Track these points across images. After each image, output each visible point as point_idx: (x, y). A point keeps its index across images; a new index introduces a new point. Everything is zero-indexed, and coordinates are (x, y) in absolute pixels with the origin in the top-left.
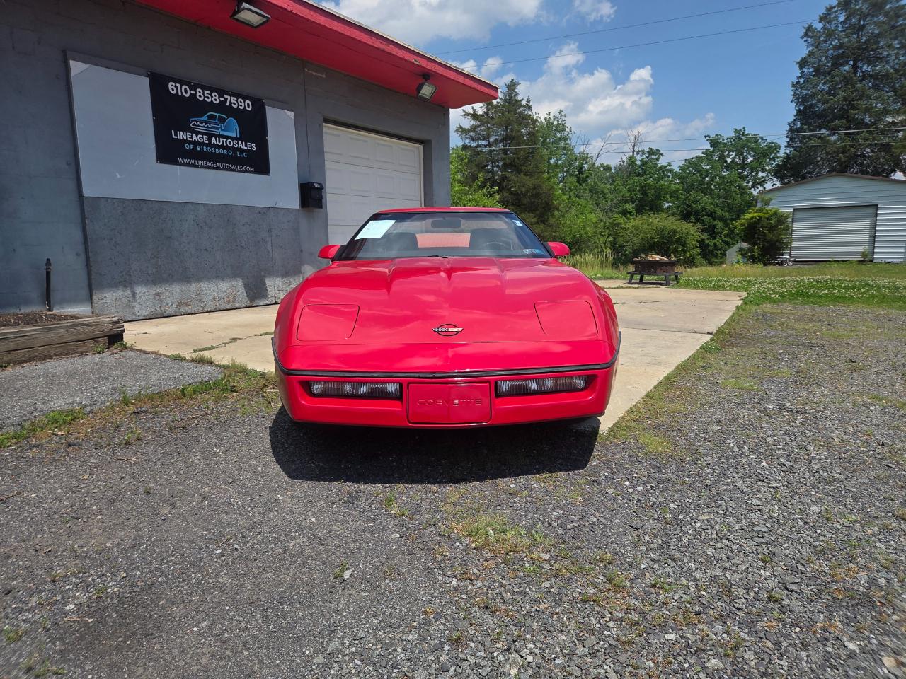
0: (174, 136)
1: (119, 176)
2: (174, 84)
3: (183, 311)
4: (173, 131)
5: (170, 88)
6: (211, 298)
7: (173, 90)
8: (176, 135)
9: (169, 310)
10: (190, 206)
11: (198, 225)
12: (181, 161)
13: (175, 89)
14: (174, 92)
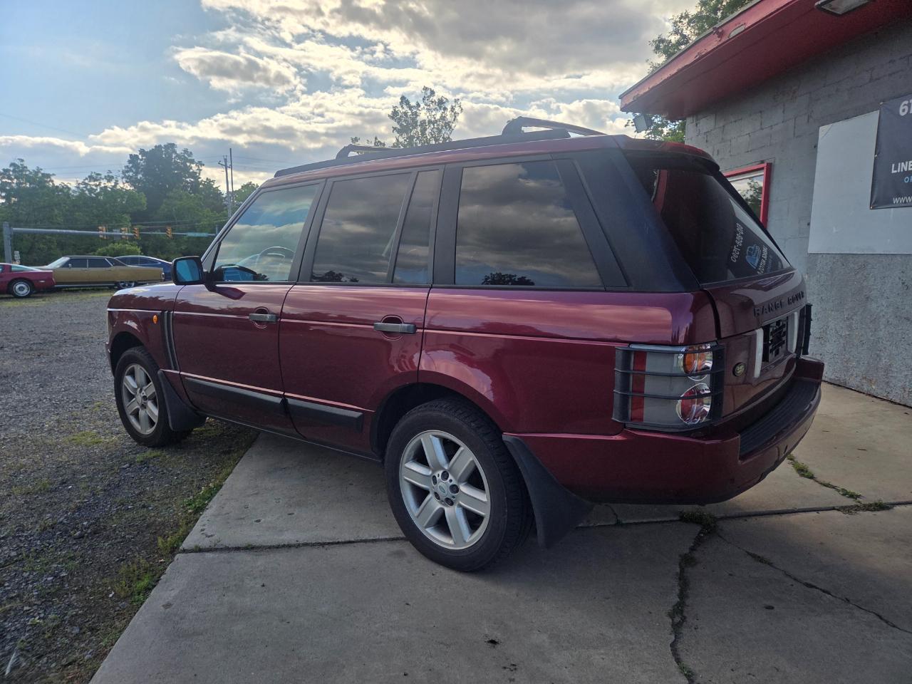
0: (893, 172)
1: (835, 231)
2: (906, 102)
3: (865, 389)
4: (893, 165)
5: (901, 108)
6: (900, 385)
7: (904, 110)
8: (896, 168)
9: (853, 382)
10: (898, 258)
11: (903, 283)
12: (896, 201)
13: (906, 108)
14: (902, 114)
